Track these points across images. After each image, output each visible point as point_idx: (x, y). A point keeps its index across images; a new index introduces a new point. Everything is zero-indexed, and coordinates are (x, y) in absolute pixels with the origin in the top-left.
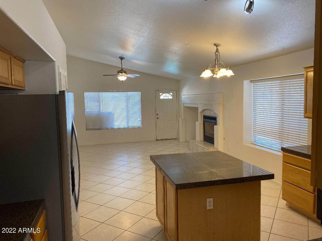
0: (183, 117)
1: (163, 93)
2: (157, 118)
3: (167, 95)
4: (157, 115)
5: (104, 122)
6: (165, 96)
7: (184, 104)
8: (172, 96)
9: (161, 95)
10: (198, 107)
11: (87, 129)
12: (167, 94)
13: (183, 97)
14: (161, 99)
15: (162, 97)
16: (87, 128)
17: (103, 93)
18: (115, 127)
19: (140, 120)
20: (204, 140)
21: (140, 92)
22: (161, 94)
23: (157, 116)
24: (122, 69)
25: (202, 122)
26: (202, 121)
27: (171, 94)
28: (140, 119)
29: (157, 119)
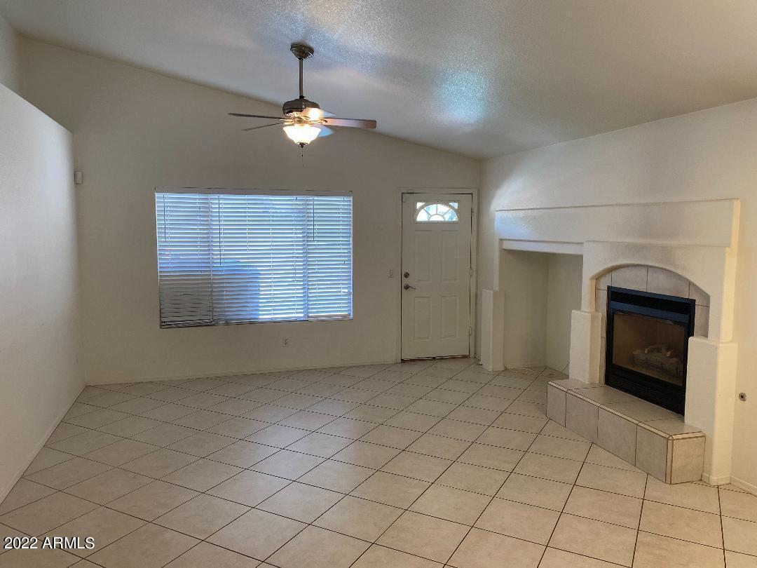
0: (497, 288)
1: (429, 201)
2: (407, 287)
3: (442, 208)
4: (407, 275)
5: (223, 299)
6: (435, 213)
7: (501, 240)
8: (458, 212)
9: (422, 207)
10: (581, 257)
11: (163, 325)
12: (439, 206)
13: (498, 215)
14: (421, 223)
15: (422, 217)
16: (163, 320)
17: (222, 196)
18: (264, 316)
19: (349, 294)
20: (605, 383)
21: (351, 199)
22: (419, 205)
23: (406, 281)
24: (302, 97)
25: (602, 314)
26: (597, 310)
27: (456, 205)
28: (345, 289)
29: (403, 290)
